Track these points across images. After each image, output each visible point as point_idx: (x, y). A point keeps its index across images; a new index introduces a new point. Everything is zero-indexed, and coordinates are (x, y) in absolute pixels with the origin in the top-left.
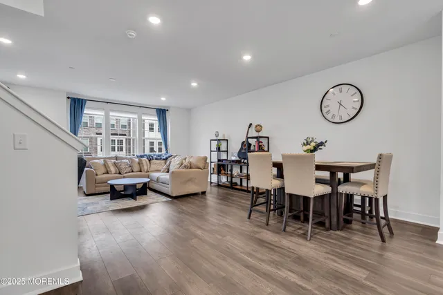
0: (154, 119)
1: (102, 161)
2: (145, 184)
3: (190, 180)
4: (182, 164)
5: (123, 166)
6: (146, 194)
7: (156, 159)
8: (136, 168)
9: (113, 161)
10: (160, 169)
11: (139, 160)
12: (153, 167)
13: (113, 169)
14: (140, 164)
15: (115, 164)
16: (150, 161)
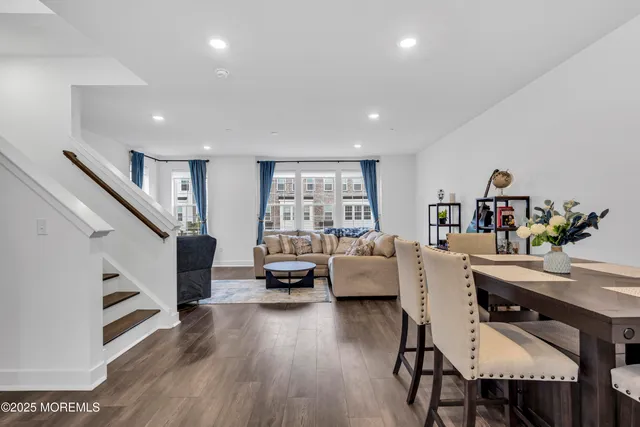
0: (357, 176)
1: (276, 237)
2: (311, 271)
5: (300, 244)
6: (312, 286)
7: (347, 236)
8: (316, 247)
9: (290, 236)
12: (342, 247)
13: (287, 248)
14: (322, 241)
15: (291, 241)
16: (339, 237)
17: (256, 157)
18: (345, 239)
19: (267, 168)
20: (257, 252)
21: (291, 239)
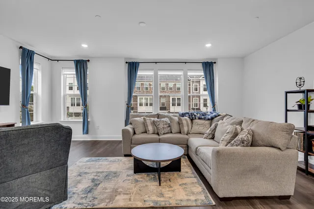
1: (141, 120)
3: (255, 170)
4: (236, 135)
5: (161, 126)
7: (199, 118)
8: (175, 128)
9: (153, 119)
10: (203, 131)
11: (179, 119)
12: (196, 128)
13: (150, 128)
14: (180, 123)
15: (154, 123)
16: (192, 120)
17: (125, 58)
18: (197, 121)
19: (133, 67)
20: (125, 133)
21: (154, 122)
